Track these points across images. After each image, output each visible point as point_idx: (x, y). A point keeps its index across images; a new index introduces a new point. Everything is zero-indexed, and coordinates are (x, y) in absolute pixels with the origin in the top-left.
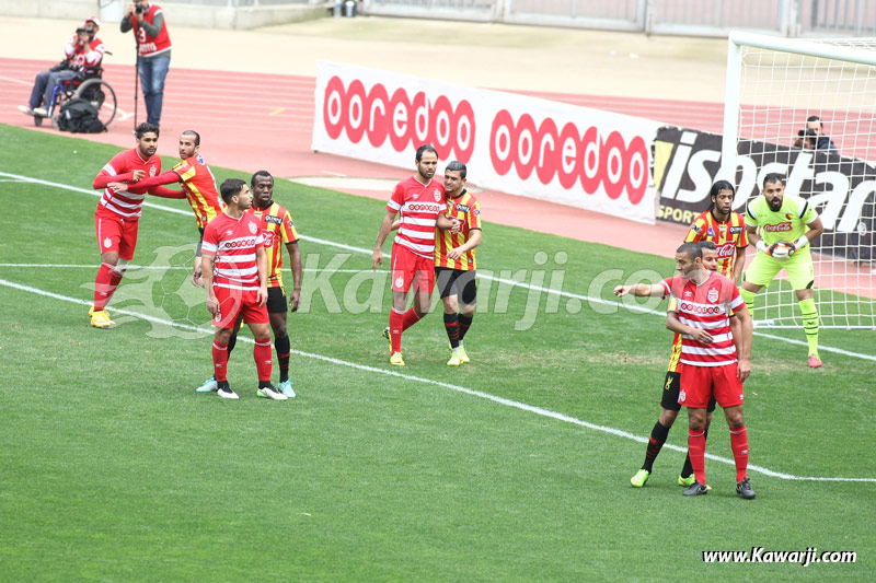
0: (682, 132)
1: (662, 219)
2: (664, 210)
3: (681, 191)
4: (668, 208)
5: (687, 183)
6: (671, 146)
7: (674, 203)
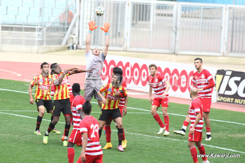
0: (226, 71)
1: (219, 101)
2: (220, 98)
3: (226, 91)
4: (221, 97)
5: (228, 88)
6: (222, 76)
7: (224, 96)
